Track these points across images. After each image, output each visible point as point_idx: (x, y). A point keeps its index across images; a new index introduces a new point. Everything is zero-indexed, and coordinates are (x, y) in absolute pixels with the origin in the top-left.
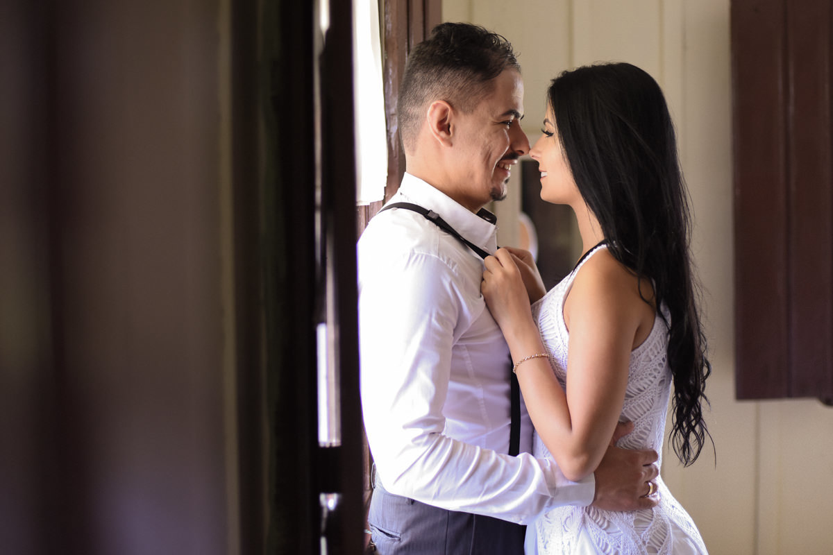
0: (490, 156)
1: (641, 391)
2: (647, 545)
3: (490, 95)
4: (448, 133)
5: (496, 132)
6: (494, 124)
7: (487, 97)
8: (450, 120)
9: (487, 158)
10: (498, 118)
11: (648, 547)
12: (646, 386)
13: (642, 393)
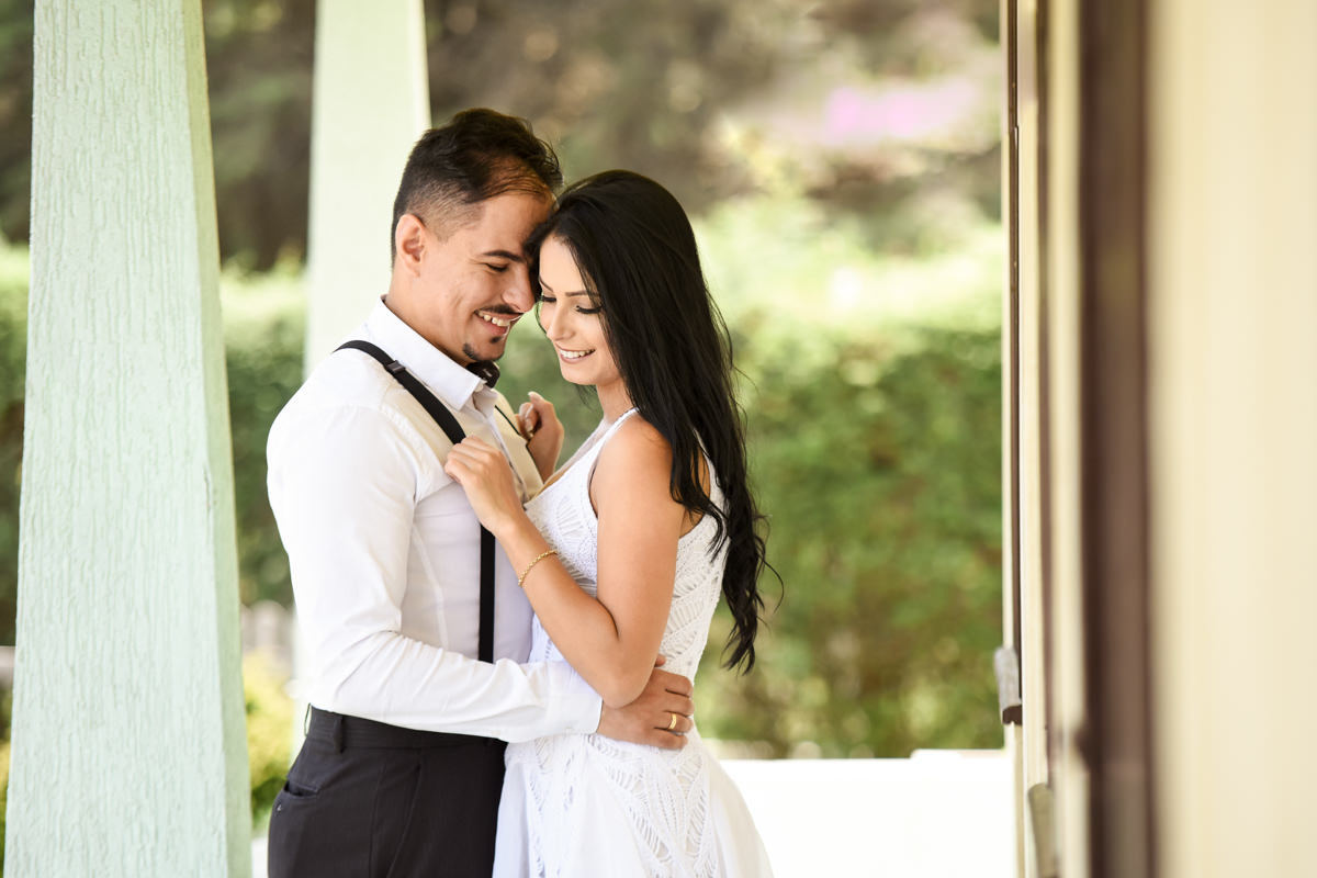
0: (459, 302)
1: (691, 589)
2: (678, 774)
3: (472, 224)
4: (417, 259)
5: (472, 273)
6: (472, 262)
7: (468, 226)
8: (424, 241)
9: (457, 301)
10: (478, 256)
11: (678, 777)
12: (697, 583)
13: (691, 592)
